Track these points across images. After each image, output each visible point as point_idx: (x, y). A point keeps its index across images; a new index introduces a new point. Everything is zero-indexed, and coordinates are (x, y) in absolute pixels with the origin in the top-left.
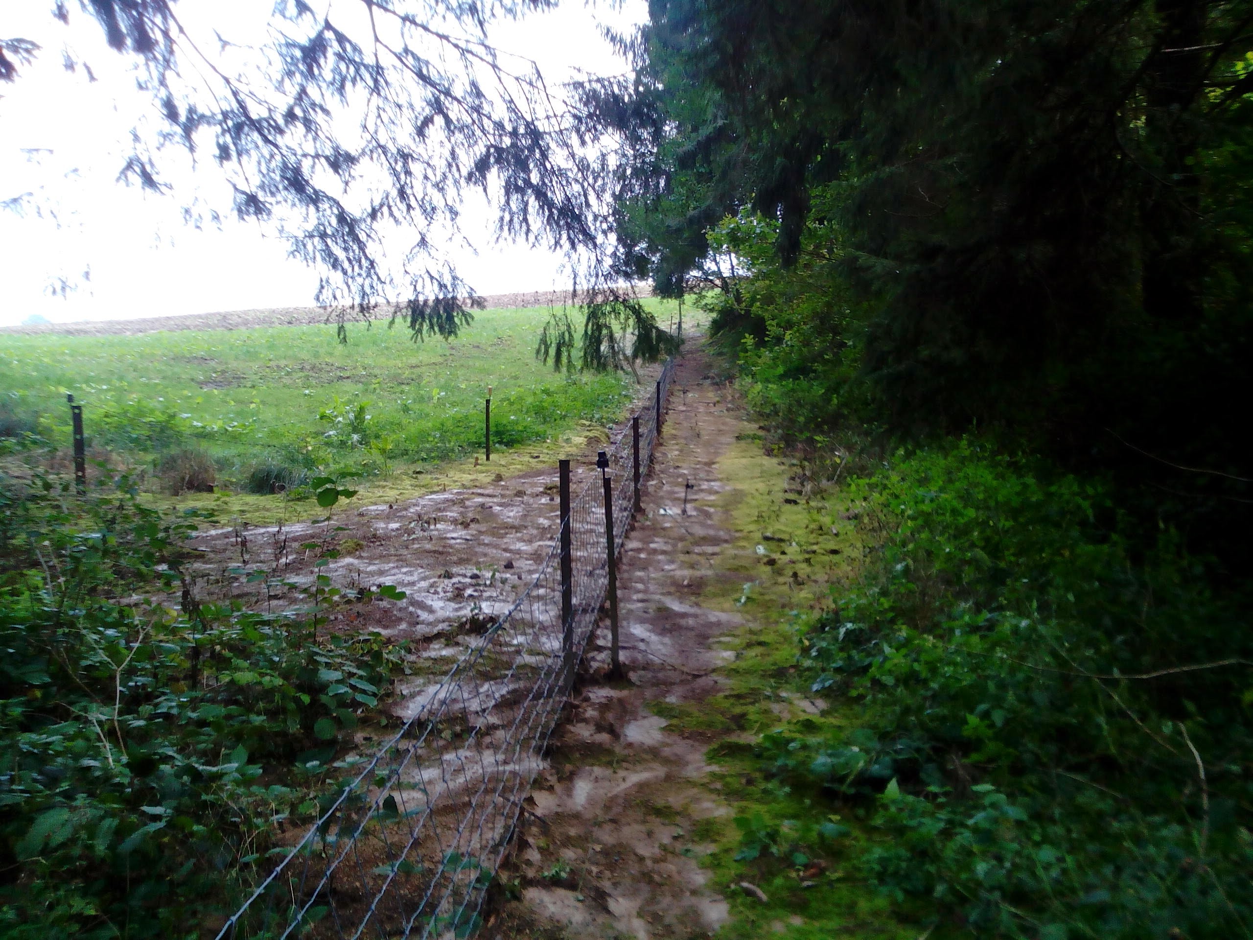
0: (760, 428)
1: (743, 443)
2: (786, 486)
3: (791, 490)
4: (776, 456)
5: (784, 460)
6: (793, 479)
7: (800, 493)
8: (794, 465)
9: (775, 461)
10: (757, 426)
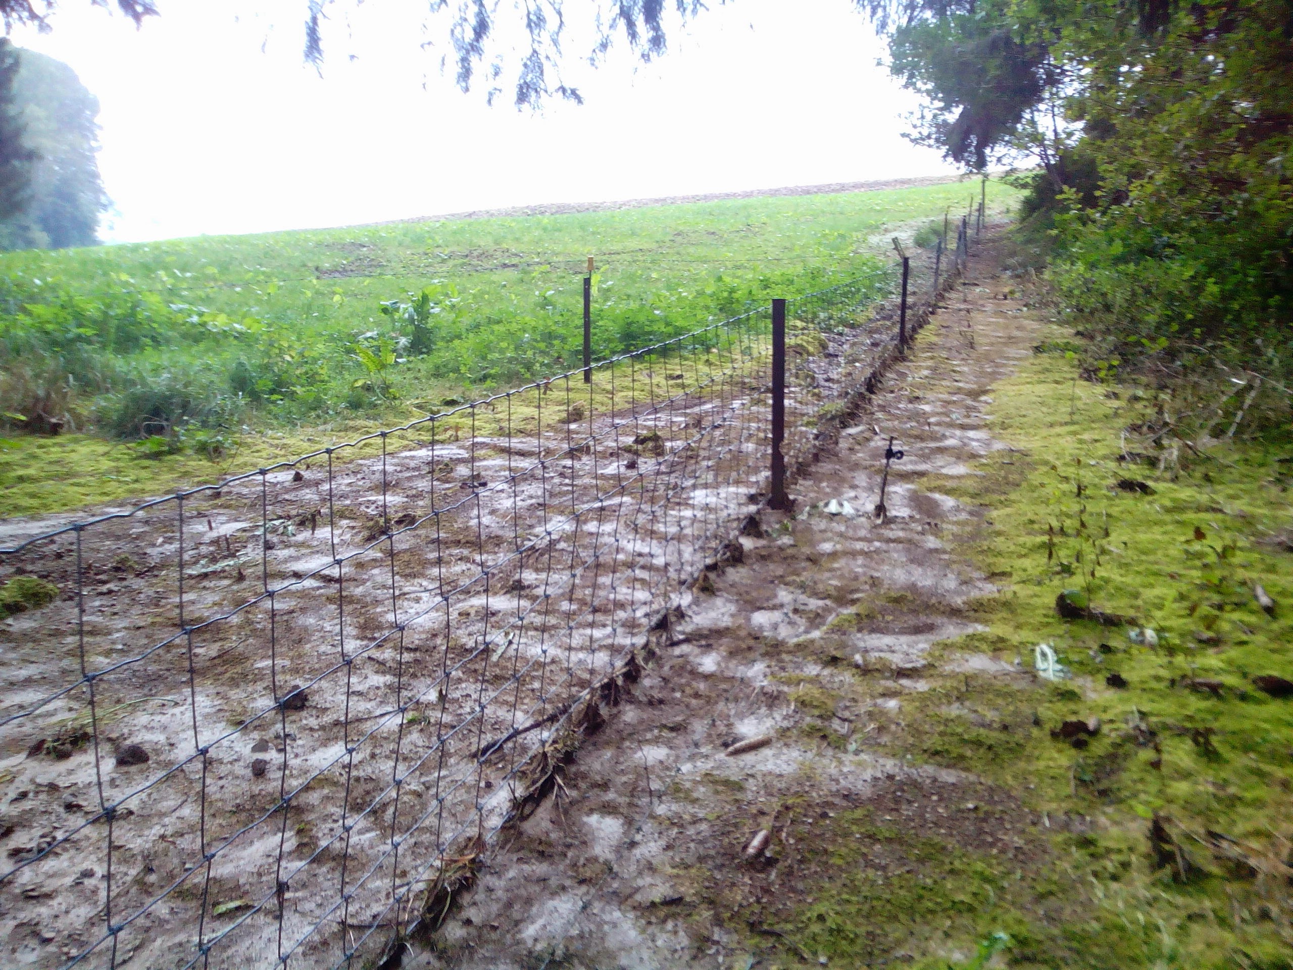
0: (1078, 333)
1: (1045, 359)
2: (1123, 446)
3: (1134, 457)
4: (1102, 381)
5: (1119, 389)
6: (1135, 428)
7: (1152, 462)
8: (1137, 399)
9: (1100, 389)
10: (1072, 331)
